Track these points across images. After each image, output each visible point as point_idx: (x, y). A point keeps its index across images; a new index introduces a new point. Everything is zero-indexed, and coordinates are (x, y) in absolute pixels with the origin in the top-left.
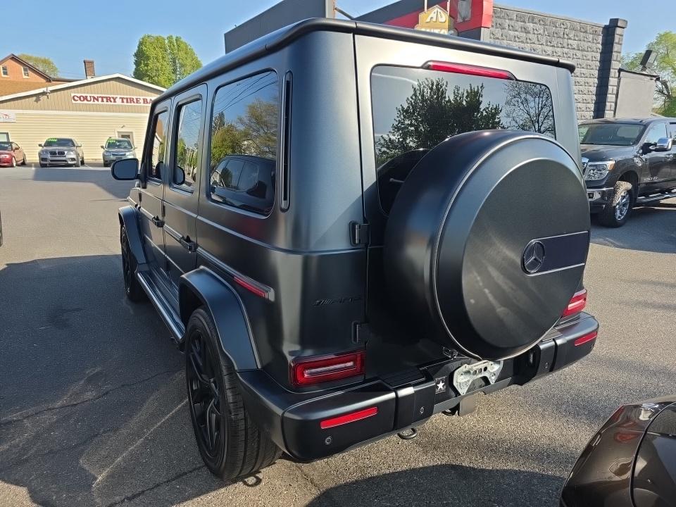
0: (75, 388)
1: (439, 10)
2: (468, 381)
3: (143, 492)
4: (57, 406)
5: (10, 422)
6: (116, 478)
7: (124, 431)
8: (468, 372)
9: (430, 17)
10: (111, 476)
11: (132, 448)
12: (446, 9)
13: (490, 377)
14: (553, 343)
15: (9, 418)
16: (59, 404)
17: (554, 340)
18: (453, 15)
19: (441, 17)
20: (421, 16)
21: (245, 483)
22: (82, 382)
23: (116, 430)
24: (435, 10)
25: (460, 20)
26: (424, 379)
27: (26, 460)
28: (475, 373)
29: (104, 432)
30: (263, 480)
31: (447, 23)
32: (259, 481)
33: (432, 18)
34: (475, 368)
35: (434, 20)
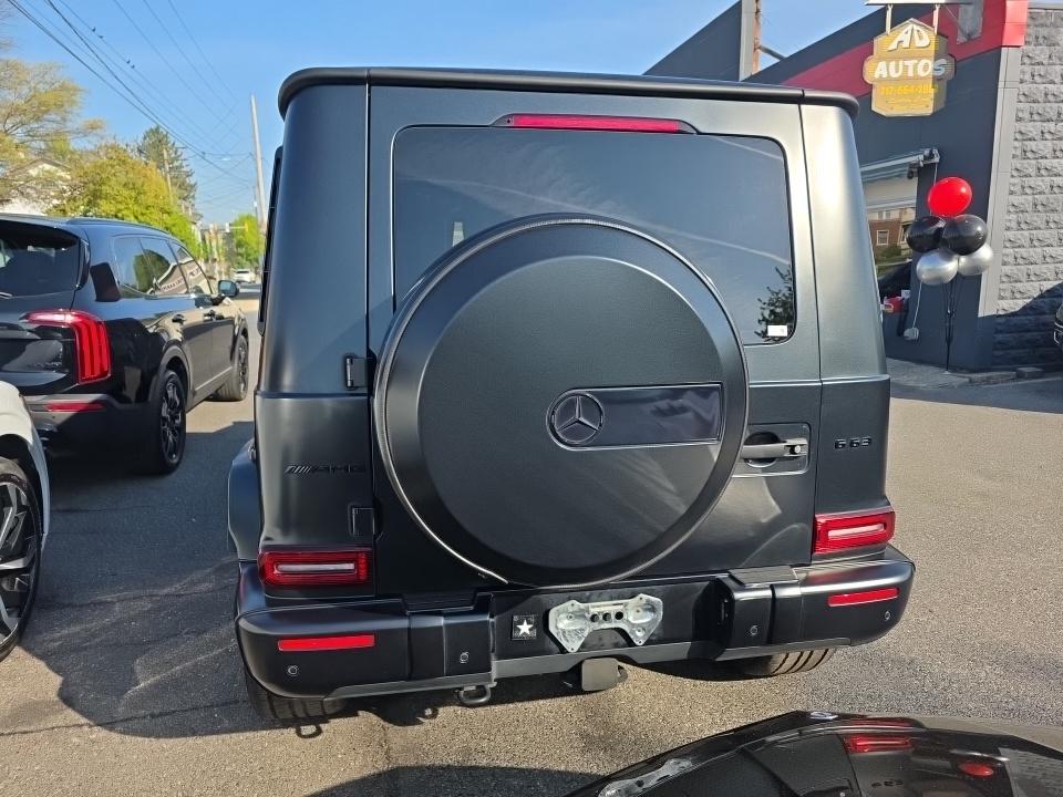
0: (197, 575)
1: (916, 27)
2: (582, 630)
3: (174, 712)
4: (161, 593)
5: (101, 603)
6: (158, 690)
7: (207, 636)
8: (580, 615)
9: (899, 39)
10: (156, 685)
11: (203, 658)
12: (931, 24)
13: (633, 633)
14: (768, 593)
15: (103, 598)
16: (165, 591)
17: (772, 588)
18: (944, 32)
19: (921, 38)
20: (879, 41)
21: (299, 733)
22: (208, 570)
23: (199, 633)
24: (910, 27)
25: (961, 39)
26: (472, 608)
27: (85, 648)
28: (594, 618)
29: (187, 633)
30: (325, 734)
31: (932, 48)
32: (319, 731)
33: (900, 42)
34: (594, 611)
35: (906, 44)
